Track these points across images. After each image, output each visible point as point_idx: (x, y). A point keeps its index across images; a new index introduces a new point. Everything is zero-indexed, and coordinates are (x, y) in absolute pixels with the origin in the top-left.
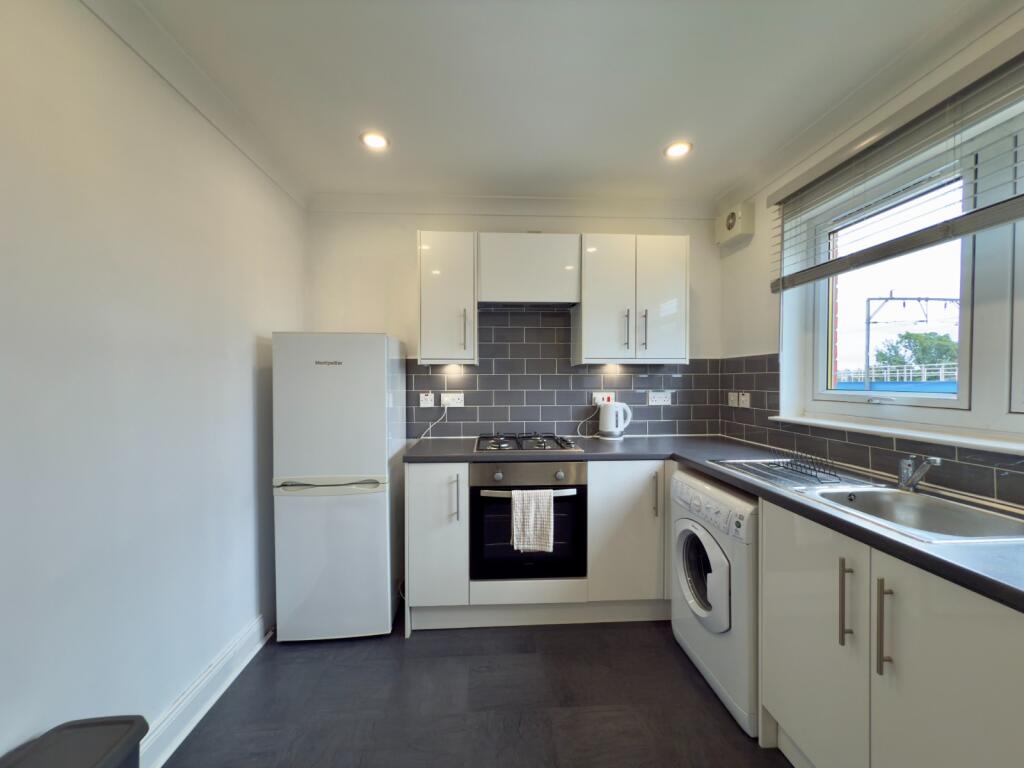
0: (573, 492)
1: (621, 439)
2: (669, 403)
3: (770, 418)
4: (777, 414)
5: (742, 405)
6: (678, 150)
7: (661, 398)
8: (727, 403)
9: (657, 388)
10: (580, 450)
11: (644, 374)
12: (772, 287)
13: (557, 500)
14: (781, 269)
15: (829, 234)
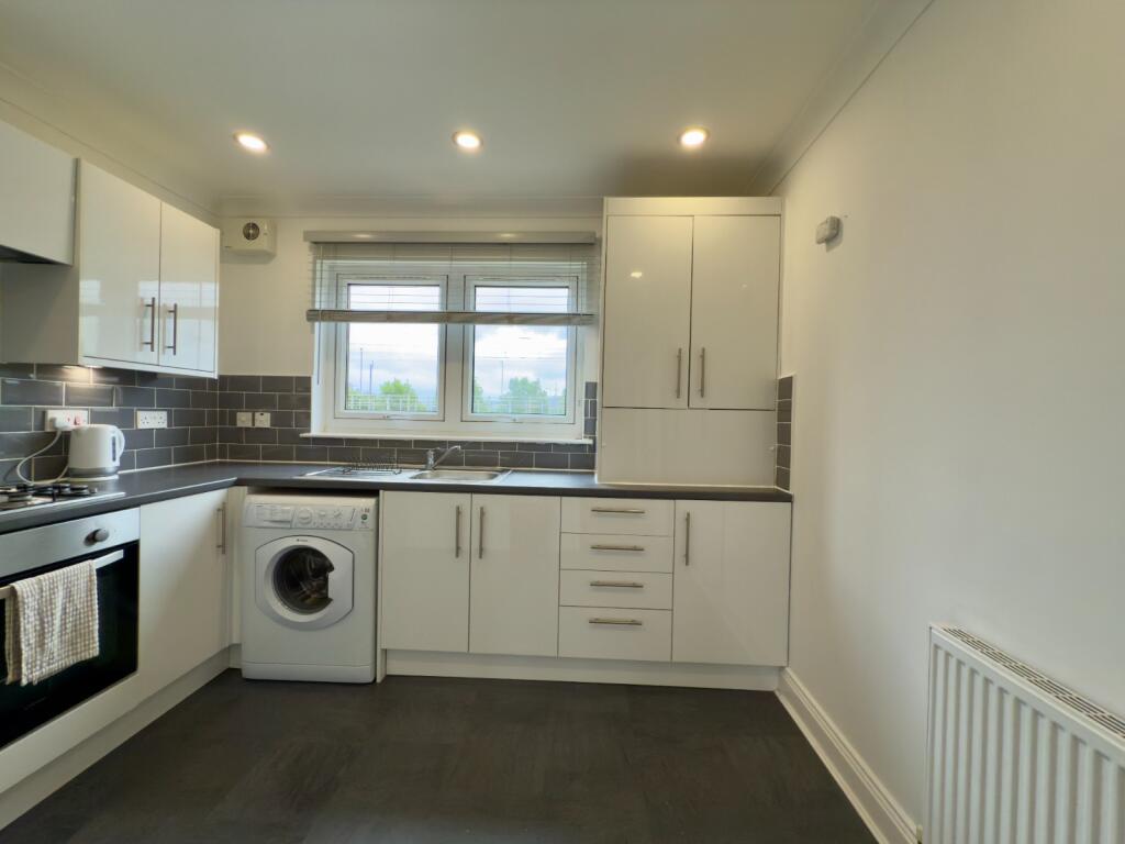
0: (118, 555)
1: (116, 477)
2: (165, 426)
3: (301, 435)
4: (309, 431)
5: (258, 425)
6: (252, 143)
7: (152, 420)
8: (235, 424)
9: (147, 405)
10: (123, 493)
11: (130, 385)
12: (308, 315)
13: (101, 572)
14: (313, 302)
15: (349, 285)
